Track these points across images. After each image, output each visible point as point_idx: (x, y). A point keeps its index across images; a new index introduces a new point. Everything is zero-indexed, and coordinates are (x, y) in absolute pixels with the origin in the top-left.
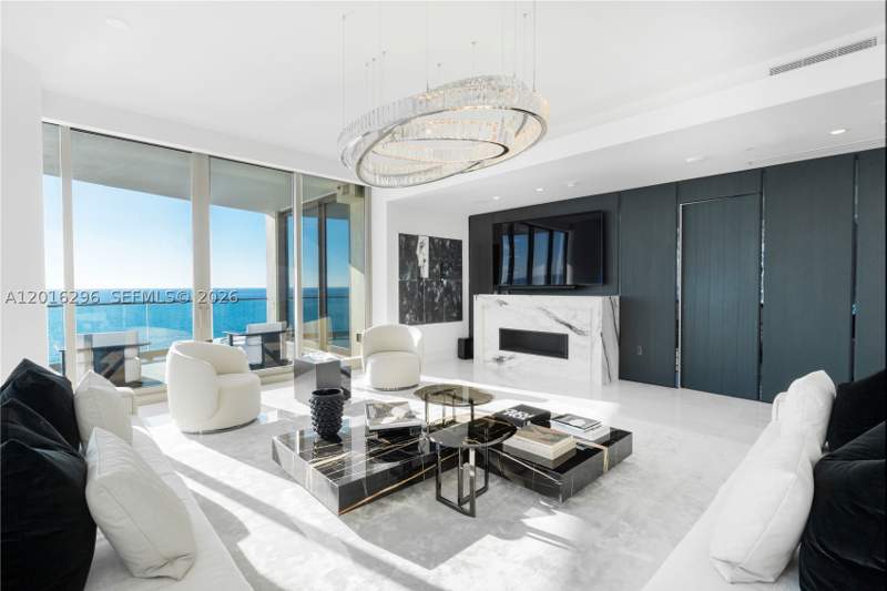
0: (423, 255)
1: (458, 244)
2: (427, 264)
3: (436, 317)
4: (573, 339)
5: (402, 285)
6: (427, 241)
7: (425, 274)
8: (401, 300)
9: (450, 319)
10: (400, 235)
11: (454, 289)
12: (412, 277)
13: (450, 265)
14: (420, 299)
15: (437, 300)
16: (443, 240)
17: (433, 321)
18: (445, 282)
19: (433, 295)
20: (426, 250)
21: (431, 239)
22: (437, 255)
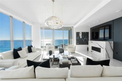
0: (81, 35)
1: (88, 33)
2: (81, 36)
3: (83, 44)
4: (102, 49)
5: (77, 39)
6: (81, 33)
7: (81, 37)
8: (76, 41)
9: (86, 44)
10: (76, 32)
11: (87, 40)
12: (79, 38)
13: (86, 36)
14: (80, 41)
15: (83, 41)
16: (85, 32)
17: (82, 44)
18: (85, 39)
19: (82, 41)
20: (81, 34)
21: (82, 32)
22: (83, 35)
